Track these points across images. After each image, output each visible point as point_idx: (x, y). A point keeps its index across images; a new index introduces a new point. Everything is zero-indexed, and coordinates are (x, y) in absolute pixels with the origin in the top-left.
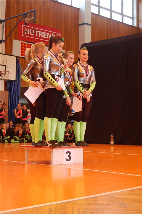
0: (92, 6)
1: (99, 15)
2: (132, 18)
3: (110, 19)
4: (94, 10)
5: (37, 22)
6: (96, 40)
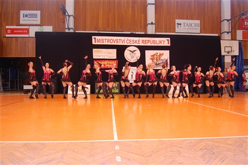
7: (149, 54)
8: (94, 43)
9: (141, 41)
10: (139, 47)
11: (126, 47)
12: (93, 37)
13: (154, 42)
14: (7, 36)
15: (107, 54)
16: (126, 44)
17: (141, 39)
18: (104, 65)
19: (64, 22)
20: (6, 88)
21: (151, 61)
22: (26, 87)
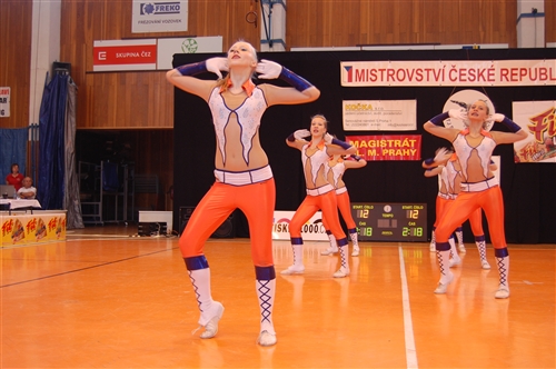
7: (523, 112)
8: (345, 82)
9: (497, 73)
10: (490, 92)
11: (450, 91)
12: (343, 64)
13: (543, 72)
14: (97, 68)
15: (387, 117)
16: (447, 83)
17: (498, 64)
18: (379, 150)
19: (256, 23)
20: (91, 219)
21: (532, 137)
22: (146, 216)
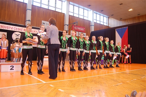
0: (94, 20)
1: (96, 23)
2: (107, 23)
3: (100, 24)
4: (95, 21)
5: (78, 25)
6: (95, 30)
9: (23, 30)
16: (13, 30)
